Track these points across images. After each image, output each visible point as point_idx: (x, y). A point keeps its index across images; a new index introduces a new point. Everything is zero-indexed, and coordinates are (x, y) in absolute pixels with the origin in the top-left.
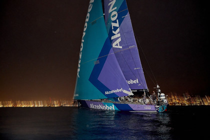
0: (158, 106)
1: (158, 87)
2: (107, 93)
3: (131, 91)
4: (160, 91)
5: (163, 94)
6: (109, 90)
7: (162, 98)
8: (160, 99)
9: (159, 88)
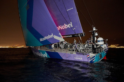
0: (94, 55)
1: (94, 29)
2: (41, 40)
3: (62, 37)
4: (96, 34)
5: (100, 39)
6: (42, 37)
7: (99, 43)
8: (97, 45)
9: (96, 31)
